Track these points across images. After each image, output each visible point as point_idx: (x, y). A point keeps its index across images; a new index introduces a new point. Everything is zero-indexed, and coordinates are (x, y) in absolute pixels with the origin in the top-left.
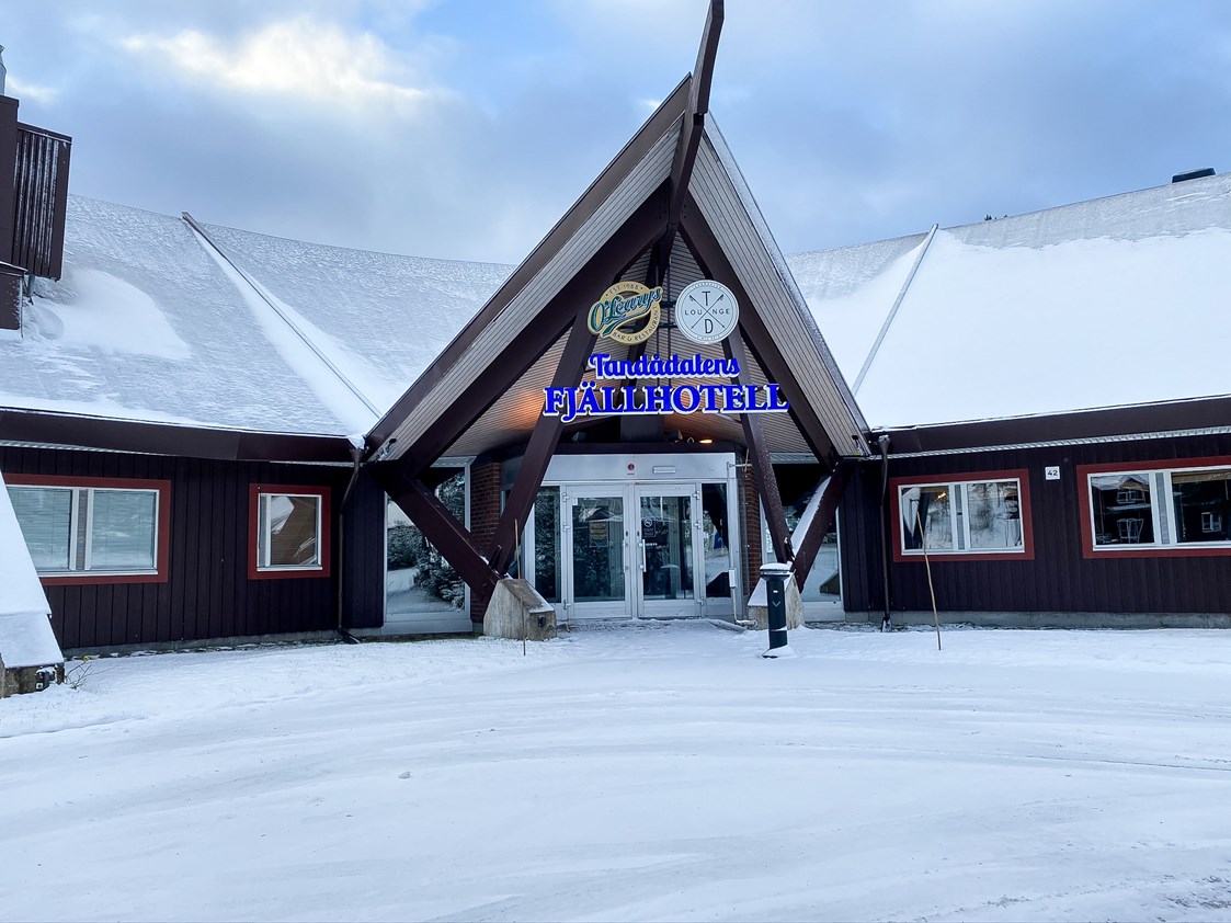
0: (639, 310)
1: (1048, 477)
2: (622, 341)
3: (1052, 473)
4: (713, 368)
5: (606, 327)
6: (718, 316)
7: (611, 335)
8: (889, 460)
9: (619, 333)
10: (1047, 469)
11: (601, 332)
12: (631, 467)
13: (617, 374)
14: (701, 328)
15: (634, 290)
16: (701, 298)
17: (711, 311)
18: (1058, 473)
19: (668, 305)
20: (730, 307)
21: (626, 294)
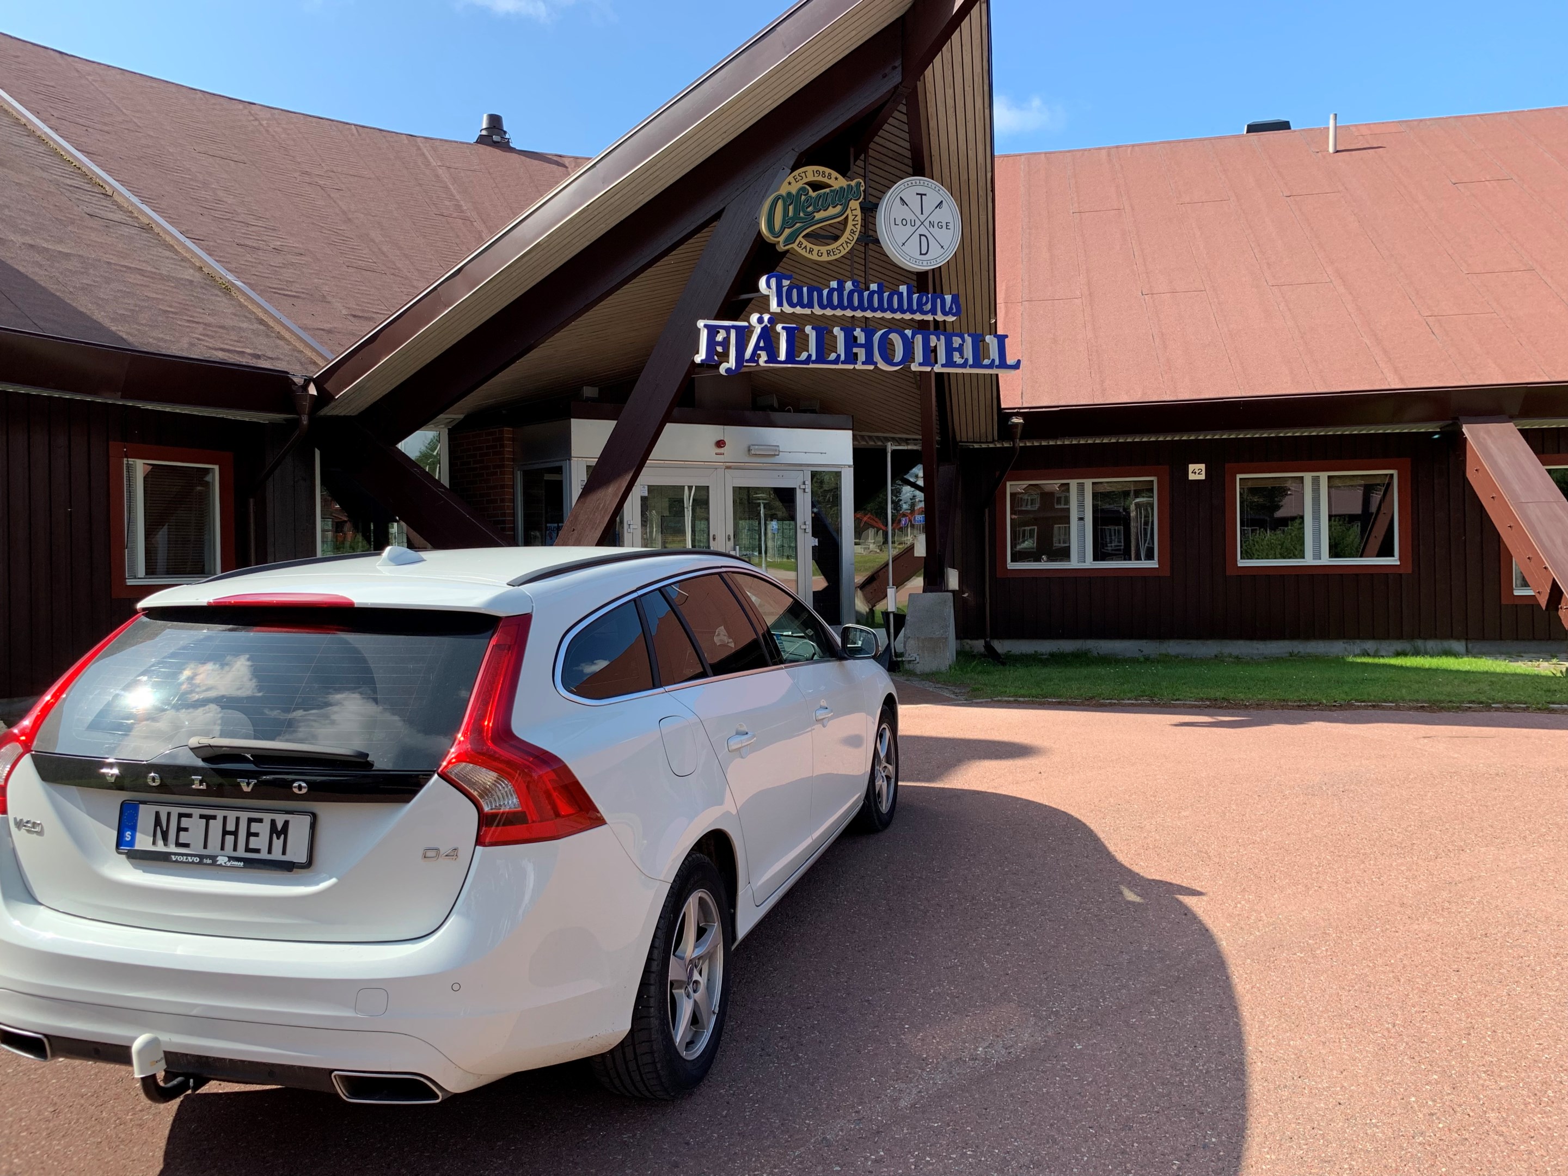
0: (832, 211)
1: (1192, 477)
2: (809, 256)
3: (1197, 472)
4: (929, 306)
5: (787, 231)
6: (935, 230)
7: (795, 246)
8: (1021, 447)
9: (805, 243)
10: (1192, 467)
11: (781, 239)
12: (720, 444)
13: (803, 306)
14: (912, 248)
15: (826, 180)
16: (914, 202)
17: (927, 223)
18: (1204, 472)
19: (870, 209)
20: (951, 220)
21: (816, 186)
